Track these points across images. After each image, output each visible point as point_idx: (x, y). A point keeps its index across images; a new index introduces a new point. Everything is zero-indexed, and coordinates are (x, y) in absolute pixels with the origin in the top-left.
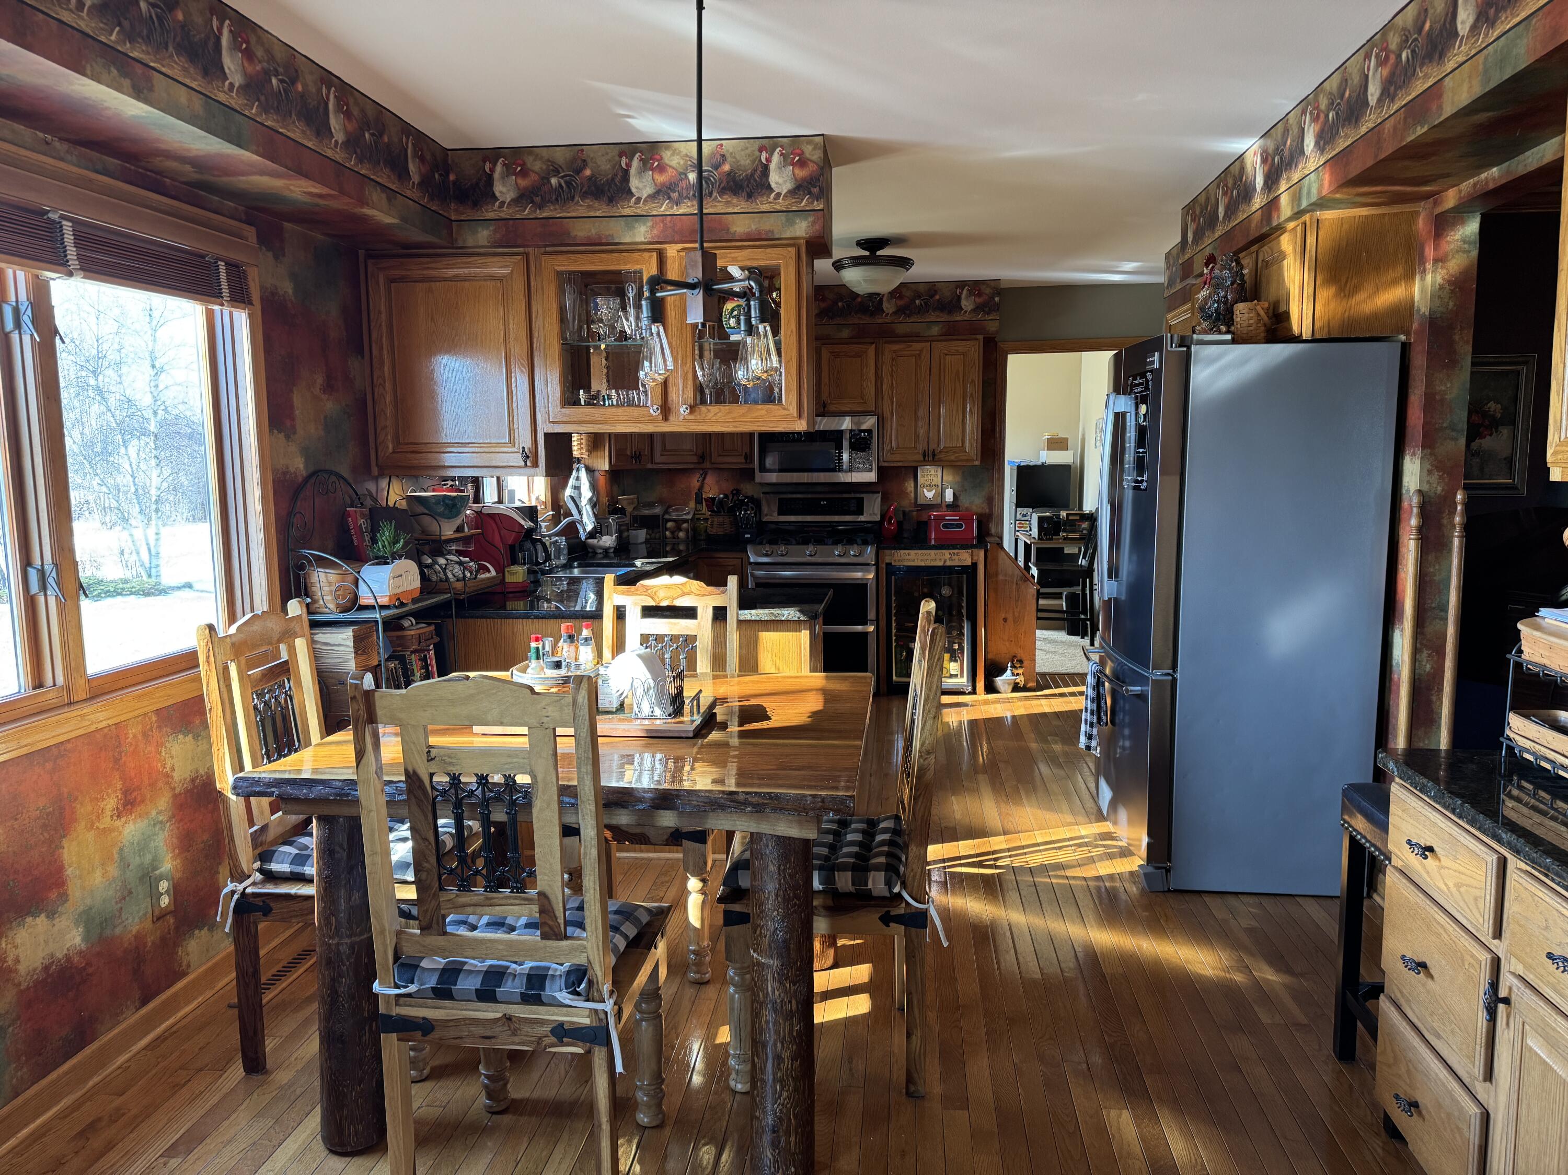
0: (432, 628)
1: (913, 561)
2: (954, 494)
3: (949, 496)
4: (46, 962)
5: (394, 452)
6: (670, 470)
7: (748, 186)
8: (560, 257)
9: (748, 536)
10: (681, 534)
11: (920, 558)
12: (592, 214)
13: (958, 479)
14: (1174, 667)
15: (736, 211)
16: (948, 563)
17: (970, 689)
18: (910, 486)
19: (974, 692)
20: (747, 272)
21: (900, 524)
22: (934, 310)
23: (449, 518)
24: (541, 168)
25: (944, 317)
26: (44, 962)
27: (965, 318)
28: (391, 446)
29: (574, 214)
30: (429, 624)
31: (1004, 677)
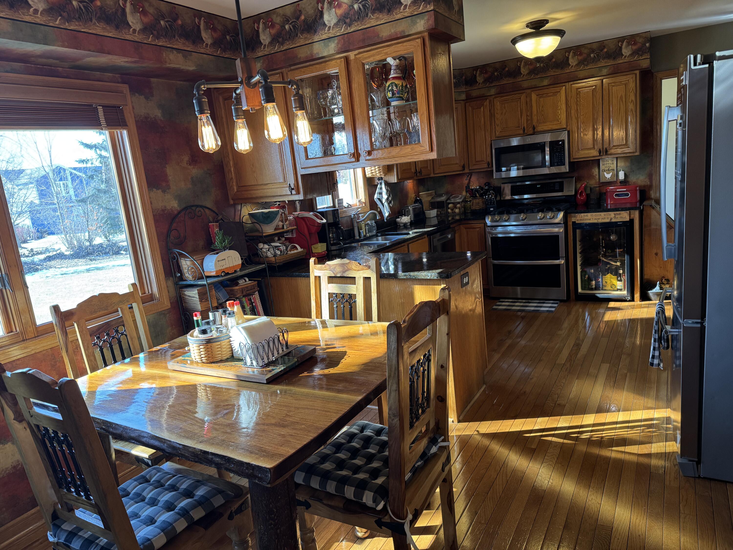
0: (256, 283)
1: (590, 219)
2: (625, 174)
3: (621, 176)
4: (15, 464)
5: (237, 191)
6: (445, 176)
7: (387, 4)
8: (297, 71)
9: (492, 209)
10: (457, 211)
11: (594, 217)
12: (307, 42)
13: (628, 164)
14: (703, 317)
15: (382, 22)
16: (613, 220)
17: (629, 298)
18: (595, 171)
19: (633, 300)
20: (397, 60)
21: (588, 195)
22: (604, 59)
23: (268, 224)
24: (280, 21)
25: (611, 62)
26: (13, 464)
27: (625, 61)
28: (235, 188)
29: (298, 45)
30: (255, 281)
31: (654, 290)
